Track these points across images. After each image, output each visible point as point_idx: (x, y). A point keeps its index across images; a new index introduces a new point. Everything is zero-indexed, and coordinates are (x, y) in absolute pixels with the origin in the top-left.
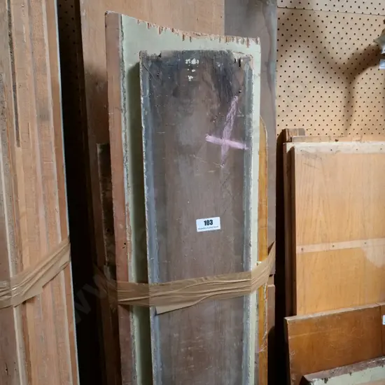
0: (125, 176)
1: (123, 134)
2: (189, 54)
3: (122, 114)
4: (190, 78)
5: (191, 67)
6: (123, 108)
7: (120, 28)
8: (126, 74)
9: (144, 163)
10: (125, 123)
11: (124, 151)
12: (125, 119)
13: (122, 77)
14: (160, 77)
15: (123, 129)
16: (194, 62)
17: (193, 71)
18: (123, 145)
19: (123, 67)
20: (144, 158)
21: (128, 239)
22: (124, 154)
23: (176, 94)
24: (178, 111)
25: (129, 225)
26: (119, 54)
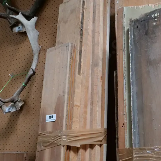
0: (124, 84)
1: (124, 62)
2: (153, 12)
3: (124, 52)
4: (154, 24)
5: (155, 18)
6: (124, 49)
7: (123, 13)
8: (126, 32)
9: (131, 73)
10: (125, 56)
11: (124, 71)
12: (125, 54)
13: (124, 34)
14: (139, 28)
15: (124, 59)
16: (156, 15)
17: (156, 20)
18: (124, 68)
19: (124, 29)
20: (131, 70)
21: (125, 121)
22: (124, 72)
23: (147, 33)
24: (148, 42)
25: (126, 112)
26: (123, 24)
